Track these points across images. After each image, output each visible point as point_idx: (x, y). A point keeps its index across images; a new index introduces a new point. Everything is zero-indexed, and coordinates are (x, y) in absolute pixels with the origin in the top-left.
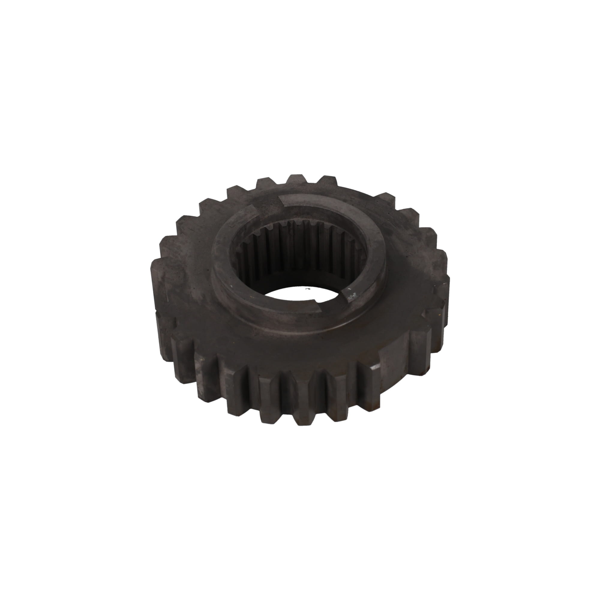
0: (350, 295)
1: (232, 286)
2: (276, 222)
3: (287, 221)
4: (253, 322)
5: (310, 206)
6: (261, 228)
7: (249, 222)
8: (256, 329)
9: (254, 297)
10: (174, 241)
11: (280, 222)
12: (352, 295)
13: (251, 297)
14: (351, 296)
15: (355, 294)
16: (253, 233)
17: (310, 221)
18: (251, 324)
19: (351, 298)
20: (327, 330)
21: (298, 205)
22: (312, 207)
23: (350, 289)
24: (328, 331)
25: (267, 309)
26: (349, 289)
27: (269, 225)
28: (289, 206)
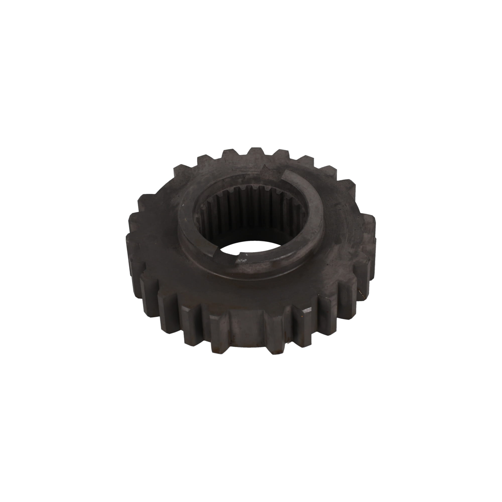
0: (241, 259)
2: (274, 188)
3: (282, 191)
6: (261, 185)
7: (249, 174)
10: (207, 160)
11: (277, 189)
15: (246, 260)
16: (252, 185)
19: (240, 261)
20: (217, 274)
24: (217, 276)
27: (268, 186)
28: (284, 180)
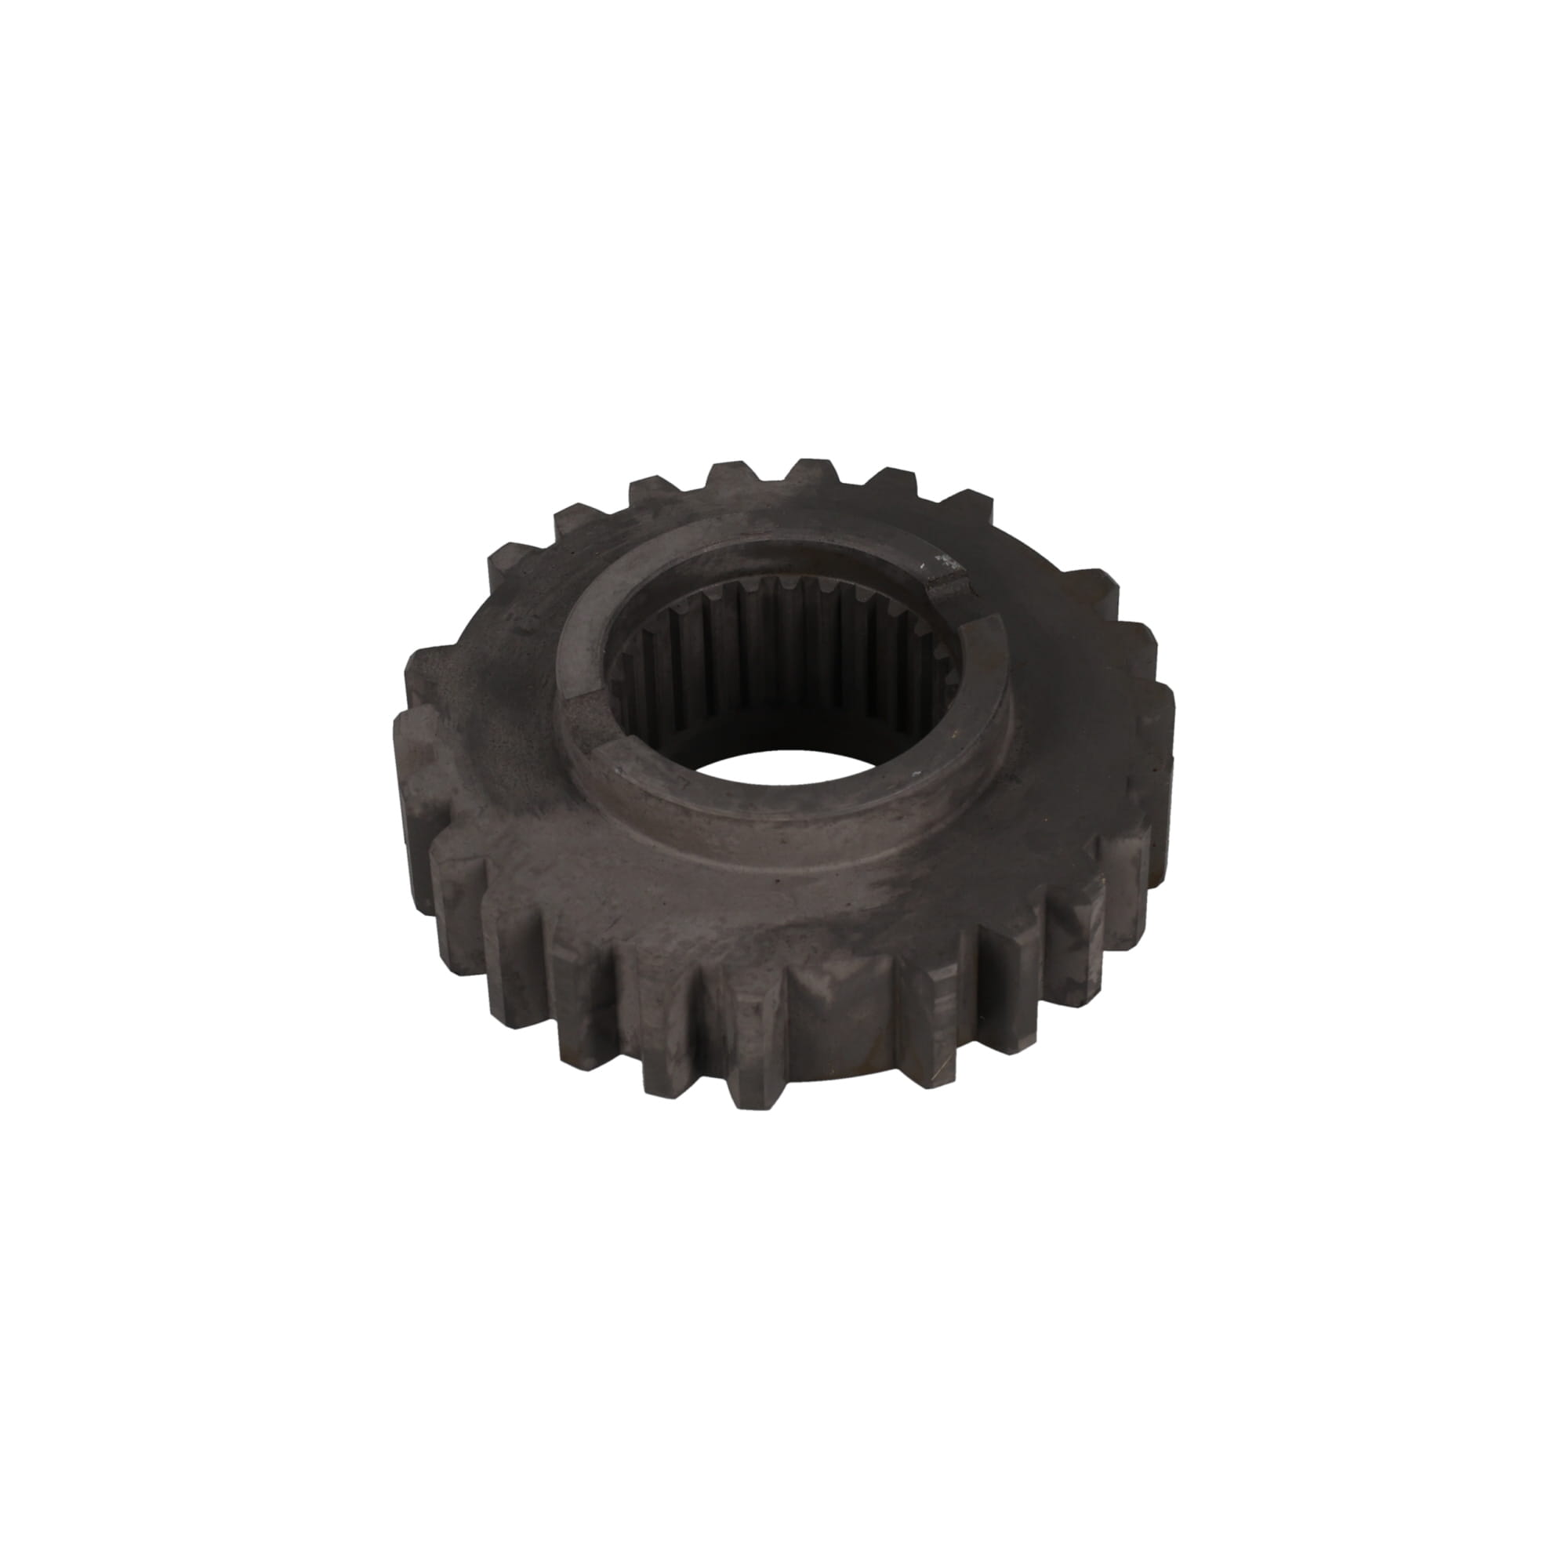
0: (945, 565)
12: (942, 561)
13: (954, 736)
14: (947, 564)
23: (923, 565)
26: (922, 567)
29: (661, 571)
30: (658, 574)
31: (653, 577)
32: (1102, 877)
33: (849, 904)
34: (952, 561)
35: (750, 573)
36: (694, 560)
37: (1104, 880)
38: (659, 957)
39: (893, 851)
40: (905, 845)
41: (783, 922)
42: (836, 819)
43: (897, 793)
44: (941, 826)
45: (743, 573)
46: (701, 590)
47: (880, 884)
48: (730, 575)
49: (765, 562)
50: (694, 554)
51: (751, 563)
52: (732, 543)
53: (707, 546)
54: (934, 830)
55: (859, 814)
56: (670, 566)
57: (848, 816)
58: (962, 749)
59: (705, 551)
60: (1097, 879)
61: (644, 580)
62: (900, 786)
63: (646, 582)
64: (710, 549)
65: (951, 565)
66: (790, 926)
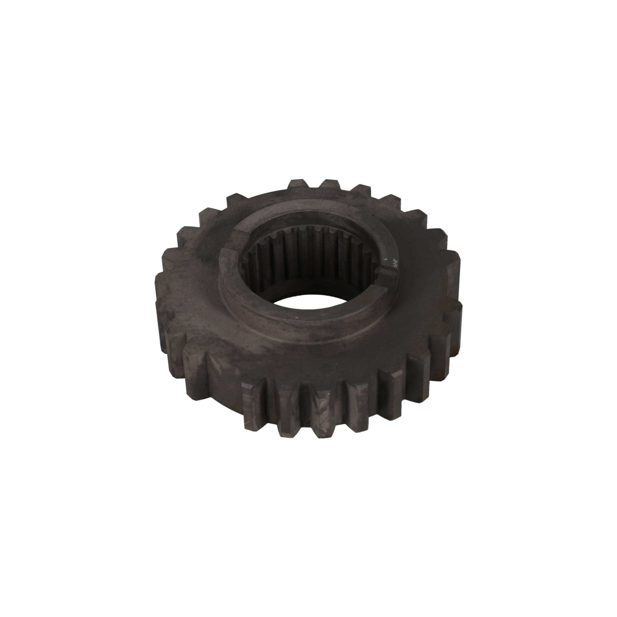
1: (297, 318)
3: (253, 246)
4: (333, 338)
5: (268, 220)
8: (338, 342)
9: (325, 314)
12: (394, 262)
14: (394, 264)
15: (394, 260)
17: (270, 236)
18: (329, 342)
21: (258, 226)
22: (270, 220)
23: (387, 259)
25: (348, 316)
26: (385, 259)
29: (312, 210)
30: (310, 211)
31: (308, 211)
32: (329, 392)
33: (248, 347)
34: (397, 264)
35: (348, 231)
36: (327, 214)
37: (329, 394)
38: (178, 323)
39: (281, 341)
40: (287, 342)
41: (224, 338)
42: (259, 315)
43: (284, 319)
44: (304, 343)
45: (346, 230)
46: (329, 227)
47: (264, 347)
48: (341, 228)
49: (353, 230)
50: (328, 212)
51: (348, 227)
52: (343, 216)
53: (334, 212)
54: (301, 343)
55: (268, 319)
56: (316, 211)
57: (264, 317)
58: (320, 320)
59: (332, 213)
60: (326, 392)
61: (303, 210)
62: (287, 318)
63: (303, 211)
64: (334, 213)
65: (395, 265)
66: (225, 341)
